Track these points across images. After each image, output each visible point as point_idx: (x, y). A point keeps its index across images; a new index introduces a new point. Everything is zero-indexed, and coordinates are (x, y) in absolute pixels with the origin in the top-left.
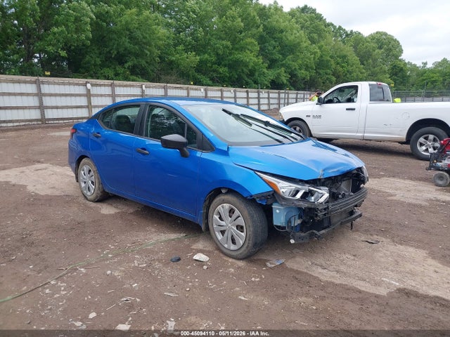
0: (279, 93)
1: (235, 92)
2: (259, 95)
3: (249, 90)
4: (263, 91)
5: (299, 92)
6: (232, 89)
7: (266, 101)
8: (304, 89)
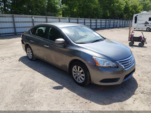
0: (106, 21)
1: (84, 20)
2: (96, 21)
3: (92, 19)
4: (99, 20)
5: (115, 20)
6: (83, 19)
7: (100, 24)
8: (117, 19)
